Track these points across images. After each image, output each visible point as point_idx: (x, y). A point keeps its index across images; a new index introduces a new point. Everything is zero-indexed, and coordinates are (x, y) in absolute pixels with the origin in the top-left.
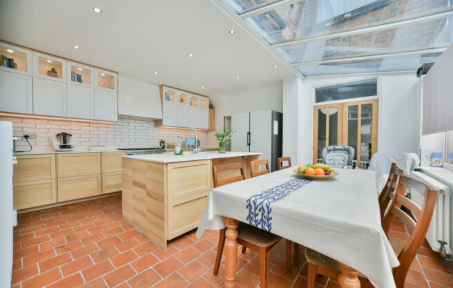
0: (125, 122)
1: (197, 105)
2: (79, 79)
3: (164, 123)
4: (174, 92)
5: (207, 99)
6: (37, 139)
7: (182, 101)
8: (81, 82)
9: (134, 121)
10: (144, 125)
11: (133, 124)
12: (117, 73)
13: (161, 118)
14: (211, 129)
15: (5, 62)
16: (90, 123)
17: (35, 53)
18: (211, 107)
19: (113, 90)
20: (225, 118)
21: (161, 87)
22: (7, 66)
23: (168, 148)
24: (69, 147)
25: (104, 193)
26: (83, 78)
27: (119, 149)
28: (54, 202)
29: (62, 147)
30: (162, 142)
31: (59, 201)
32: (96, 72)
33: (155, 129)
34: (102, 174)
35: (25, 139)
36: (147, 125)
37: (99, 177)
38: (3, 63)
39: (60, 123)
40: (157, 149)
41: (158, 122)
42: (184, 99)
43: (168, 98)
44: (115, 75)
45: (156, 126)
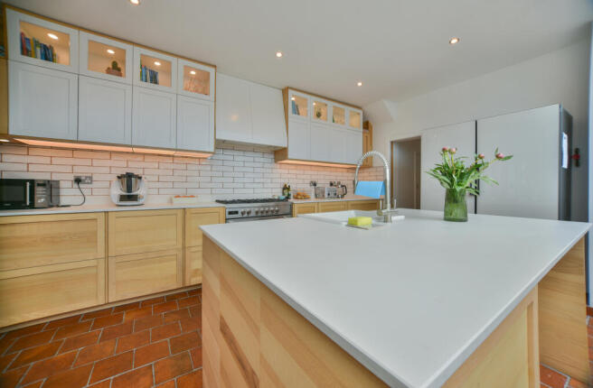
0: (228, 156)
1: (343, 123)
2: (154, 79)
3: (291, 154)
4: (306, 100)
5: (361, 112)
6: (95, 185)
7: (319, 115)
8: (156, 83)
9: (242, 153)
10: (257, 159)
11: (240, 158)
12: (215, 66)
13: (285, 145)
14: (367, 165)
15: (38, 49)
16: (173, 156)
17: (82, 33)
18: (366, 125)
19: (207, 97)
20: (392, 143)
21: (285, 92)
22: (42, 58)
23: (296, 198)
24: (134, 198)
25: (187, 284)
26: (160, 78)
27: (218, 201)
28: (102, 302)
29: (122, 198)
30: (286, 188)
31: (110, 301)
32: (180, 64)
33: (274, 165)
34: (184, 248)
35: (75, 185)
36: (262, 160)
37: (180, 256)
38: (35, 53)
39: (129, 157)
40: (279, 200)
41: (279, 154)
42: (323, 111)
43: (296, 111)
44: (212, 70)
45: (276, 160)
